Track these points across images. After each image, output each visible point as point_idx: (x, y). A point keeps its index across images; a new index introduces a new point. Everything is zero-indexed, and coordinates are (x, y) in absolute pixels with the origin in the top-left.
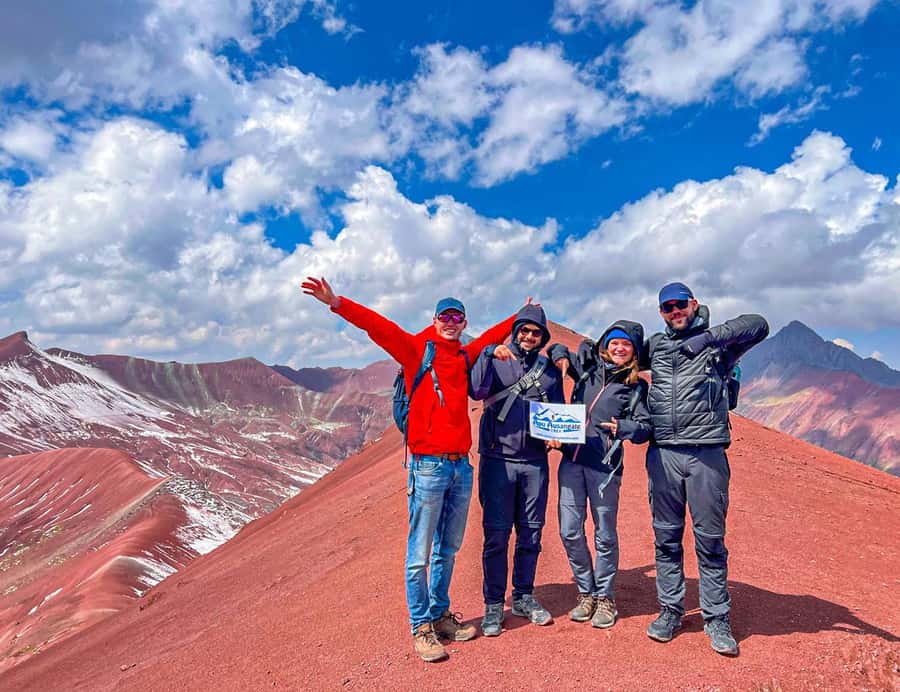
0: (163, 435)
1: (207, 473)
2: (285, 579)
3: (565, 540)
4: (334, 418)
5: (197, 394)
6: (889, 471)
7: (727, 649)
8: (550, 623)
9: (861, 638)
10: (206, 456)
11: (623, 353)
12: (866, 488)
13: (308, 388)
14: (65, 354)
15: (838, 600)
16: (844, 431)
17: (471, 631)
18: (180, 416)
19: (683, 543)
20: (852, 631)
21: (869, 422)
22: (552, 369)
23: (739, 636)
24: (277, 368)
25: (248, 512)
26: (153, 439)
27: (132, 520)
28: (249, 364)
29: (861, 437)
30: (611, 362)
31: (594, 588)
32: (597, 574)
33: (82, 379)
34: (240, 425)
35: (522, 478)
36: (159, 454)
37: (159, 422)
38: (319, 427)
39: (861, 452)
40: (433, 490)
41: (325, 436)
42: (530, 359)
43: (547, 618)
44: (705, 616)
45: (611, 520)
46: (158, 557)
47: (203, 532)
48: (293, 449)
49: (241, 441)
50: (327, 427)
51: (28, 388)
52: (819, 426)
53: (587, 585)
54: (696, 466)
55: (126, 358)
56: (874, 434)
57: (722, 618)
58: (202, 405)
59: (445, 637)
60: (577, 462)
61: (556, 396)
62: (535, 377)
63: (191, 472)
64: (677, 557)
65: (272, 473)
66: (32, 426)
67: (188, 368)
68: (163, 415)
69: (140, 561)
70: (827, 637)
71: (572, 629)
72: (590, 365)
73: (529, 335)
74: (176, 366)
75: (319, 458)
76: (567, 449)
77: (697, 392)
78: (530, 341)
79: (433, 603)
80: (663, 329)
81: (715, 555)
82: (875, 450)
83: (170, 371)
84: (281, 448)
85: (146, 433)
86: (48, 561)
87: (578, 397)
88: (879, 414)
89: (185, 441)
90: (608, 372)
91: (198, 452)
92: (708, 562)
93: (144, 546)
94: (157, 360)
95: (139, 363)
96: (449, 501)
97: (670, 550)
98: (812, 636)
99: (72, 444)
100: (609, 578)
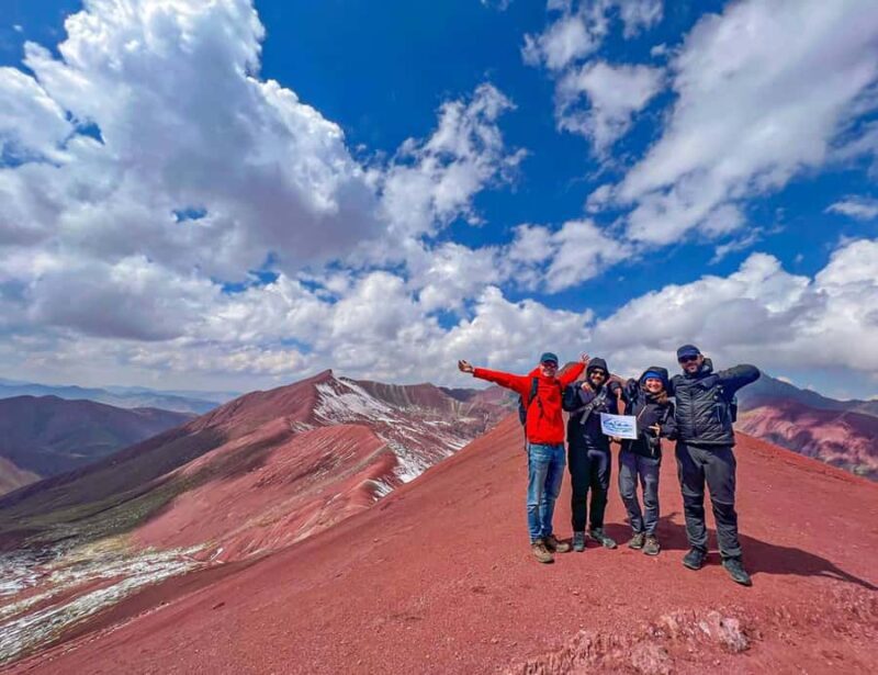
0: (388, 420)
1: (408, 440)
2: (453, 503)
3: (624, 498)
4: (470, 415)
5: (404, 401)
6: (829, 463)
7: (742, 580)
8: (615, 548)
9: (847, 585)
10: (408, 432)
11: (656, 386)
12: (822, 476)
13: (456, 398)
14: (347, 380)
15: (820, 554)
16: (790, 435)
17: (566, 546)
18: (396, 411)
19: (704, 506)
20: (837, 579)
21: (811, 430)
22: (611, 395)
23: (750, 572)
24: (441, 388)
25: (427, 462)
26: (383, 422)
27: (372, 462)
28: (428, 386)
29: (804, 438)
30: (648, 391)
31: (643, 529)
32: (646, 521)
33: (354, 393)
34: (424, 417)
35: (596, 459)
36: (386, 430)
37: (386, 414)
38: (462, 420)
39: (806, 448)
40: (543, 463)
41: (466, 425)
42: (598, 389)
43: (614, 544)
44: (723, 555)
45: (655, 487)
46: (384, 481)
47: (405, 471)
48: (449, 431)
49: (423, 425)
50: (465, 420)
51: (331, 396)
52: (772, 431)
53: (639, 526)
54: (712, 459)
55: (372, 383)
56: (815, 437)
57: (736, 558)
58: (406, 406)
59: (551, 549)
60: (631, 451)
61: (614, 410)
62: (601, 399)
63: (400, 440)
64: (700, 514)
65: (438, 442)
66: (331, 413)
67: (400, 387)
68: (388, 410)
69: (377, 483)
70: (819, 581)
71: (630, 553)
72: (634, 393)
73: (598, 375)
74: (395, 387)
75: (462, 436)
76: (624, 442)
77: (709, 412)
78: (598, 378)
79: (543, 527)
80: (681, 372)
81: (727, 515)
82: (816, 448)
83: (392, 387)
84: (443, 429)
85: (380, 419)
86: (336, 479)
87: (628, 412)
88: (819, 424)
89: (398, 424)
90: (648, 397)
91: (403, 429)
92: (722, 519)
93: (378, 475)
94: (386, 383)
95: (379, 385)
96: (552, 469)
97: (695, 509)
98: (806, 578)
99: (348, 422)
100: (654, 524)
